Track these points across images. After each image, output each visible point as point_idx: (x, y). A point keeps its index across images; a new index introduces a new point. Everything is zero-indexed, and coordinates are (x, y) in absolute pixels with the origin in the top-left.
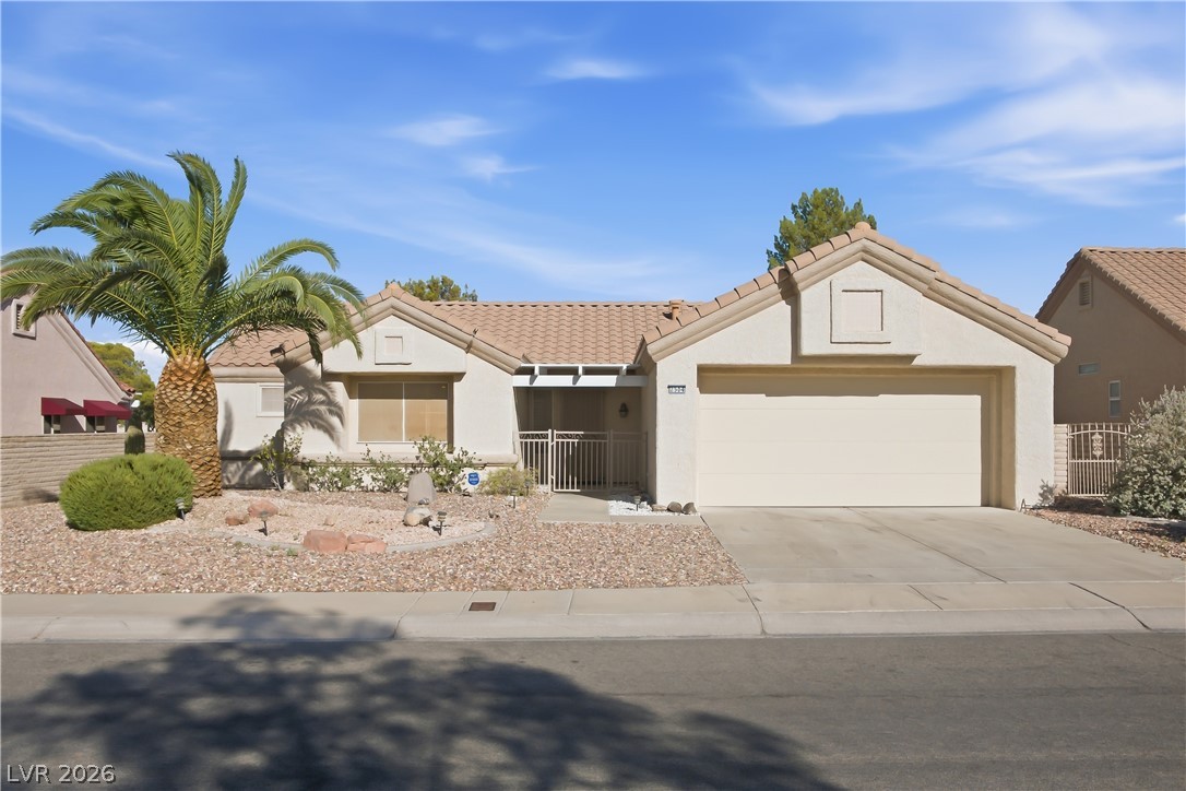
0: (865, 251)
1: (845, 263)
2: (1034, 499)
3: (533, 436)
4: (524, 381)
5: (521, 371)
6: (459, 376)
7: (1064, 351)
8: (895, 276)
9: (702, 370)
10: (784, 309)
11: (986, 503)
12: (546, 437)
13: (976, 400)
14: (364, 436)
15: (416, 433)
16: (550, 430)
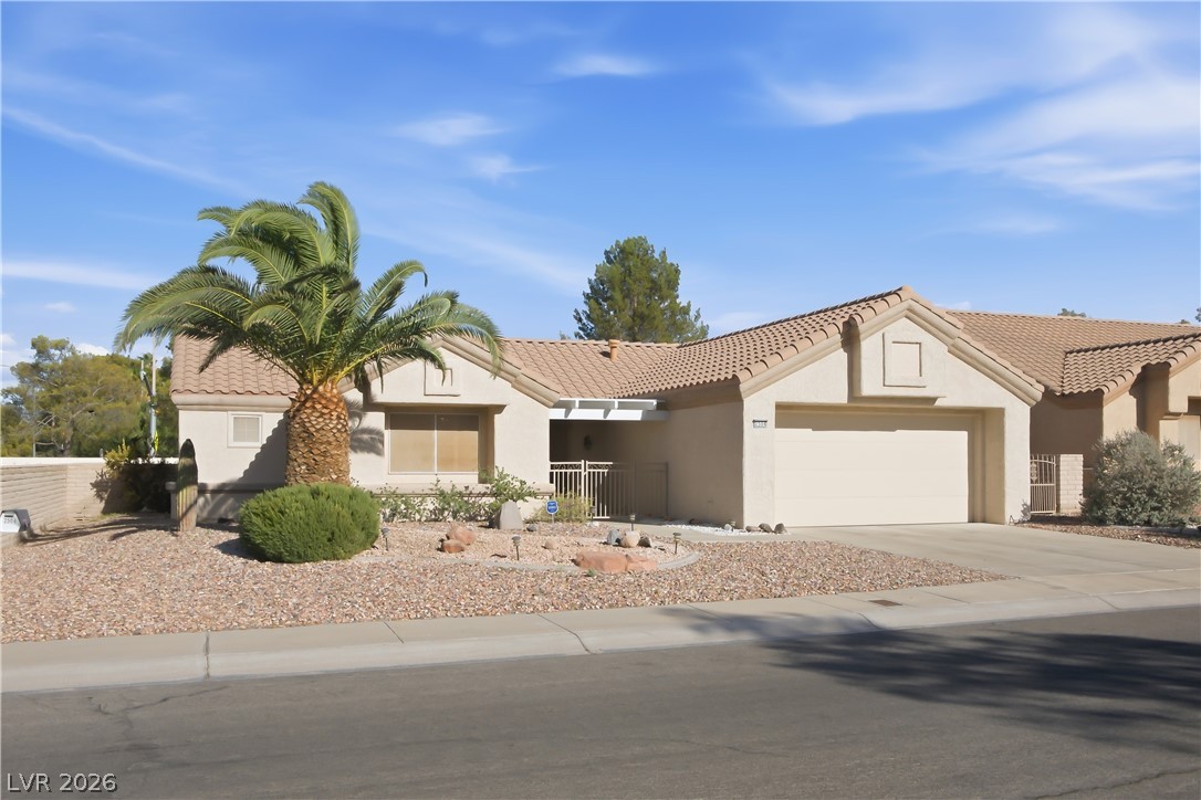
0: (910, 310)
1: (894, 319)
2: (1018, 516)
3: (562, 467)
4: (559, 414)
5: (558, 405)
6: (500, 408)
7: (1039, 396)
8: (929, 332)
9: (779, 406)
10: (842, 356)
11: (972, 520)
12: (579, 467)
13: (965, 434)
14: (396, 466)
15: (447, 463)
16: (583, 461)
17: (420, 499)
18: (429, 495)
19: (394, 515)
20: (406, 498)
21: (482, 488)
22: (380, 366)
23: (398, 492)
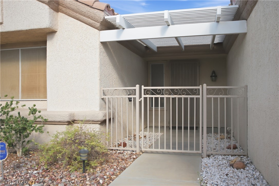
16: (138, 86)
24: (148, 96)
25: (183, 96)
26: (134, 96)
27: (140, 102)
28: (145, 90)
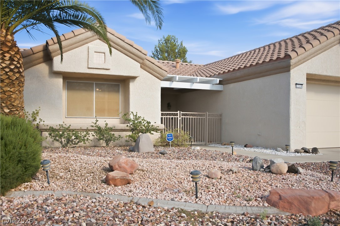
3: (167, 114)
4: (167, 84)
5: (166, 79)
6: (134, 78)
12: (177, 115)
14: (70, 113)
15: (101, 112)
16: (179, 111)
17: (85, 133)
18: (89, 130)
19: (68, 143)
20: (75, 131)
21: (124, 126)
22: (61, 48)
23: (71, 128)
24: (183, 117)
25: (198, 117)
26: (177, 117)
27: (180, 120)
28: (182, 114)
